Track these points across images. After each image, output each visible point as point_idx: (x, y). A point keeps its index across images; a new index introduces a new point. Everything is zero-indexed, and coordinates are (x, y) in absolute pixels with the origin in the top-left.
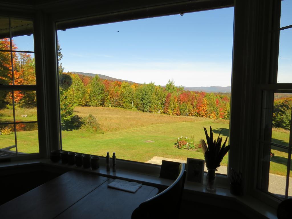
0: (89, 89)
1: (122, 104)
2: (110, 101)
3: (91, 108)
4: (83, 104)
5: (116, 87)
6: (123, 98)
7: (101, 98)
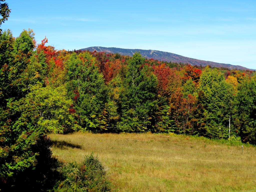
0: (117, 89)
1: (203, 126)
2: (171, 119)
3: (122, 136)
4: (102, 127)
5: (188, 82)
6: (204, 109)
7: (148, 111)
